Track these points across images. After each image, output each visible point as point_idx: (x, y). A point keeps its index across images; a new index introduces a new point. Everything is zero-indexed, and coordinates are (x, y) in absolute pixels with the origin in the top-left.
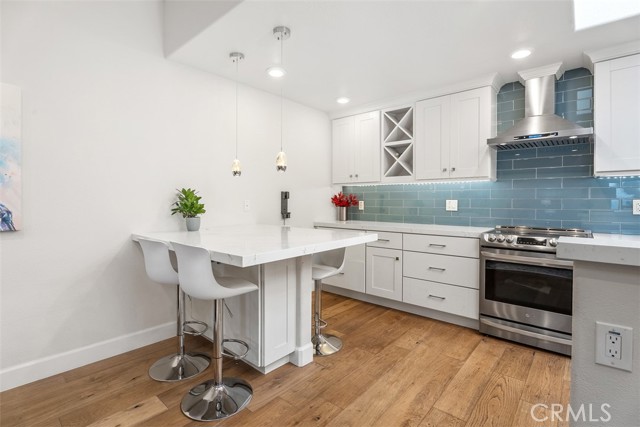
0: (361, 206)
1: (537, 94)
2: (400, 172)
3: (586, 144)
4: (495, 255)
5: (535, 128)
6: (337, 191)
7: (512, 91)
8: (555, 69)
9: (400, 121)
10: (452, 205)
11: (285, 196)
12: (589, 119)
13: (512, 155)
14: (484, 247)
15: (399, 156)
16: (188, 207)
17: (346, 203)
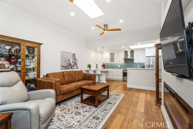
0: (106, 66)
1: (129, 53)
2: (112, 61)
3: (133, 59)
4: (124, 72)
5: (129, 57)
6: (102, 64)
7: (126, 52)
8: (130, 51)
9: (112, 55)
10: (119, 66)
11: (97, 65)
12: (133, 57)
13: (126, 60)
14: (123, 71)
15: (112, 59)
16: (89, 66)
17: (104, 66)
